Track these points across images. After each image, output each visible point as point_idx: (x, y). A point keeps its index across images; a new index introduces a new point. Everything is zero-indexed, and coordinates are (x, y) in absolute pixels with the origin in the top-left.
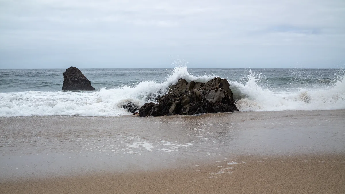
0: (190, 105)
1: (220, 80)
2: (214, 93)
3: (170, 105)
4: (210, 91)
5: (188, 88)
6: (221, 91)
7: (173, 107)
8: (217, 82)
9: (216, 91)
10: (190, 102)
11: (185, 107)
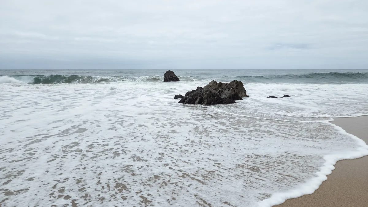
0: (208, 100)
1: (237, 82)
2: (227, 91)
3: (196, 99)
4: (225, 90)
5: (217, 86)
6: (232, 90)
7: (198, 100)
8: (235, 83)
9: (229, 90)
10: (208, 98)
11: (204, 101)
